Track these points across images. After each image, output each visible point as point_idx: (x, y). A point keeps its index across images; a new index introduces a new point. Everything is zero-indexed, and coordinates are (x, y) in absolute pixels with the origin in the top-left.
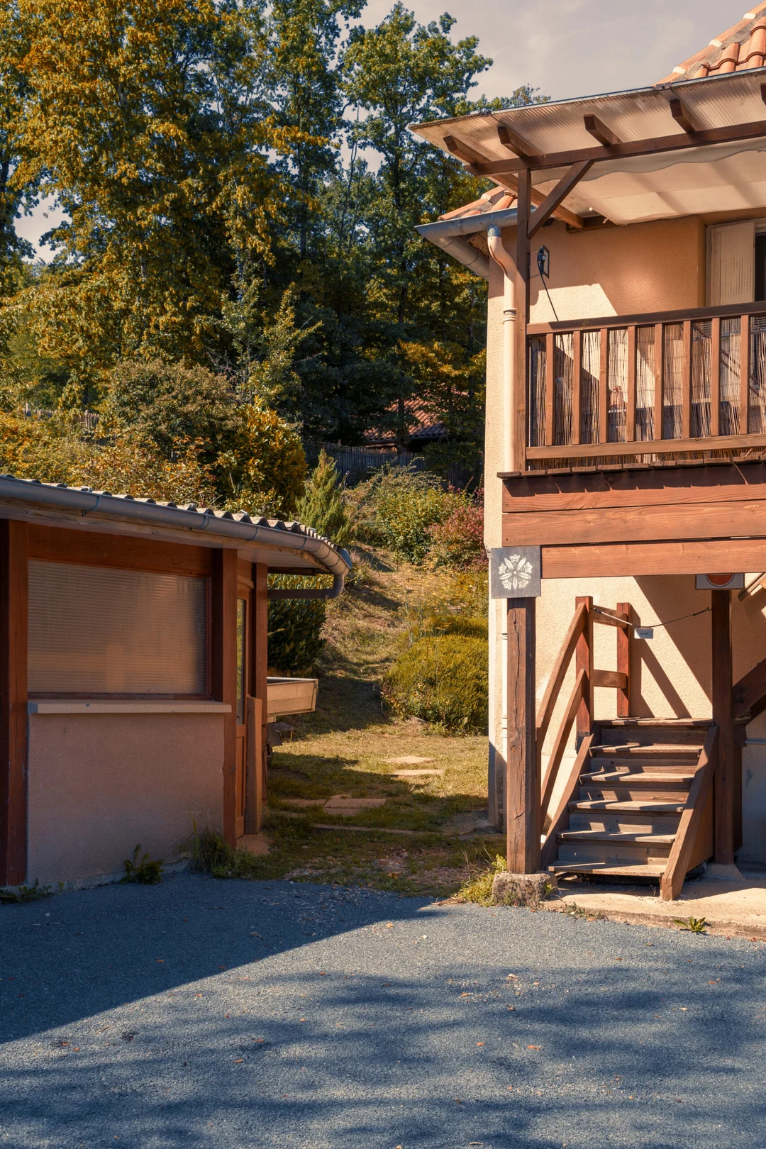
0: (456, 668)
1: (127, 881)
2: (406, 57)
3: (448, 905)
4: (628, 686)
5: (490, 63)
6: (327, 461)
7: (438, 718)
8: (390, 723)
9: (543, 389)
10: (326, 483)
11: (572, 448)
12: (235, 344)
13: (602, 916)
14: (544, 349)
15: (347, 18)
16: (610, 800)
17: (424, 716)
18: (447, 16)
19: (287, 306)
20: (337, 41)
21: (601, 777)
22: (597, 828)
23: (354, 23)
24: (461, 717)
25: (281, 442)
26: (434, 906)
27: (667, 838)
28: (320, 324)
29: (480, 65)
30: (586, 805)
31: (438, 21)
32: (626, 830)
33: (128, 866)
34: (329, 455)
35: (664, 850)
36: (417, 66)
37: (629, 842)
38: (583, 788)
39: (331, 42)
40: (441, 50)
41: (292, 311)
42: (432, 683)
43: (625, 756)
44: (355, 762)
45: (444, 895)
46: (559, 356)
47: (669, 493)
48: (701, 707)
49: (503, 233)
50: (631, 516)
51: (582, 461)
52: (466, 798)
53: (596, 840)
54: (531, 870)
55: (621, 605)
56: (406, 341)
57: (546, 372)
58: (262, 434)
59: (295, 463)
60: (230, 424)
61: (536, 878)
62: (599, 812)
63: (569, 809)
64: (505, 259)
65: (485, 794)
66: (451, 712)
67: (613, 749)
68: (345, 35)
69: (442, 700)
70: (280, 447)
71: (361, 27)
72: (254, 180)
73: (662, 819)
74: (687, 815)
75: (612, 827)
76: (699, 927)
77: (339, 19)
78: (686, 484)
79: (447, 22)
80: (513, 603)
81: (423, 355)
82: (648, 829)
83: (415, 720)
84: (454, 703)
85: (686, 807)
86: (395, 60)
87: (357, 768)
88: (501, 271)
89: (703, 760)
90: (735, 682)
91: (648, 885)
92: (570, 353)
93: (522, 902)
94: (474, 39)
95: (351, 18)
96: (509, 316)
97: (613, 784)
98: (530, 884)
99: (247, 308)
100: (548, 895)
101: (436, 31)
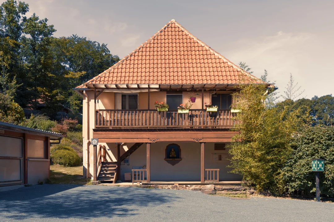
0: (65, 155)
1: (38, 184)
2: (38, 27)
3: (86, 185)
4: (105, 157)
5: (56, 31)
6: (33, 115)
7: (62, 164)
8: (53, 165)
9: (98, 118)
10: (33, 120)
11: (102, 126)
12: (2, 86)
13: (106, 185)
14: (98, 113)
15: (22, 14)
16: (105, 172)
17: (60, 164)
18: (46, 19)
19: (15, 79)
20: (20, 19)
21: (104, 169)
22: (103, 175)
23: (24, 16)
24: (67, 164)
25: (20, 110)
26: (84, 185)
27: (113, 176)
28: (23, 84)
29: (54, 31)
30: (102, 172)
31: (44, 19)
32: (107, 176)
33: (38, 182)
34: (33, 114)
35: (113, 178)
36: (41, 30)
37: (108, 177)
38: (101, 170)
39: (19, 19)
40: (45, 26)
41: (16, 81)
42: (61, 158)
43: (106, 166)
44: (54, 171)
45: (85, 184)
46: (100, 114)
47: (115, 132)
48: (115, 160)
49: (86, 91)
50: (110, 135)
51: (103, 128)
52: (77, 175)
53: (104, 177)
54: (97, 180)
55: (103, 146)
56: (38, 87)
57: (98, 116)
58: (15, 108)
59: (22, 114)
60: (9, 106)
61: (97, 181)
62: (104, 173)
63: (100, 173)
64: (86, 95)
65: (82, 174)
66: (65, 163)
67: (105, 165)
68: (22, 18)
69: (63, 161)
70: (19, 111)
71: (25, 17)
72: (4, 50)
73: (112, 174)
74: (116, 173)
75: (105, 175)
76: (119, 186)
77: (21, 14)
78: (117, 131)
79: (46, 20)
80: (94, 146)
81: (42, 90)
82: (110, 175)
83: (58, 164)
84: (65, 162)
85: (115, 172)
86: (35, 27)
87: (55, 172)
88: (85, 96)
89: (117, 166)
90: (121, 156)
91: (111, 182)
92: (101, 114)
93: (96, 184)
94: (53, 25)
95: (23, 15)
96: (87, 103)
97: (105, 170)
98: (97, 182)
99: (5, 79)
100: (99, 183)
101: (44, 21)
